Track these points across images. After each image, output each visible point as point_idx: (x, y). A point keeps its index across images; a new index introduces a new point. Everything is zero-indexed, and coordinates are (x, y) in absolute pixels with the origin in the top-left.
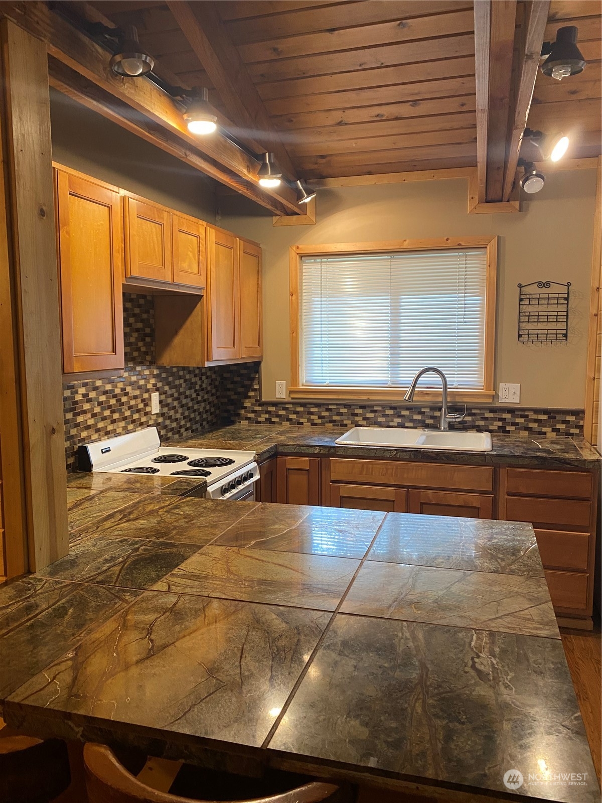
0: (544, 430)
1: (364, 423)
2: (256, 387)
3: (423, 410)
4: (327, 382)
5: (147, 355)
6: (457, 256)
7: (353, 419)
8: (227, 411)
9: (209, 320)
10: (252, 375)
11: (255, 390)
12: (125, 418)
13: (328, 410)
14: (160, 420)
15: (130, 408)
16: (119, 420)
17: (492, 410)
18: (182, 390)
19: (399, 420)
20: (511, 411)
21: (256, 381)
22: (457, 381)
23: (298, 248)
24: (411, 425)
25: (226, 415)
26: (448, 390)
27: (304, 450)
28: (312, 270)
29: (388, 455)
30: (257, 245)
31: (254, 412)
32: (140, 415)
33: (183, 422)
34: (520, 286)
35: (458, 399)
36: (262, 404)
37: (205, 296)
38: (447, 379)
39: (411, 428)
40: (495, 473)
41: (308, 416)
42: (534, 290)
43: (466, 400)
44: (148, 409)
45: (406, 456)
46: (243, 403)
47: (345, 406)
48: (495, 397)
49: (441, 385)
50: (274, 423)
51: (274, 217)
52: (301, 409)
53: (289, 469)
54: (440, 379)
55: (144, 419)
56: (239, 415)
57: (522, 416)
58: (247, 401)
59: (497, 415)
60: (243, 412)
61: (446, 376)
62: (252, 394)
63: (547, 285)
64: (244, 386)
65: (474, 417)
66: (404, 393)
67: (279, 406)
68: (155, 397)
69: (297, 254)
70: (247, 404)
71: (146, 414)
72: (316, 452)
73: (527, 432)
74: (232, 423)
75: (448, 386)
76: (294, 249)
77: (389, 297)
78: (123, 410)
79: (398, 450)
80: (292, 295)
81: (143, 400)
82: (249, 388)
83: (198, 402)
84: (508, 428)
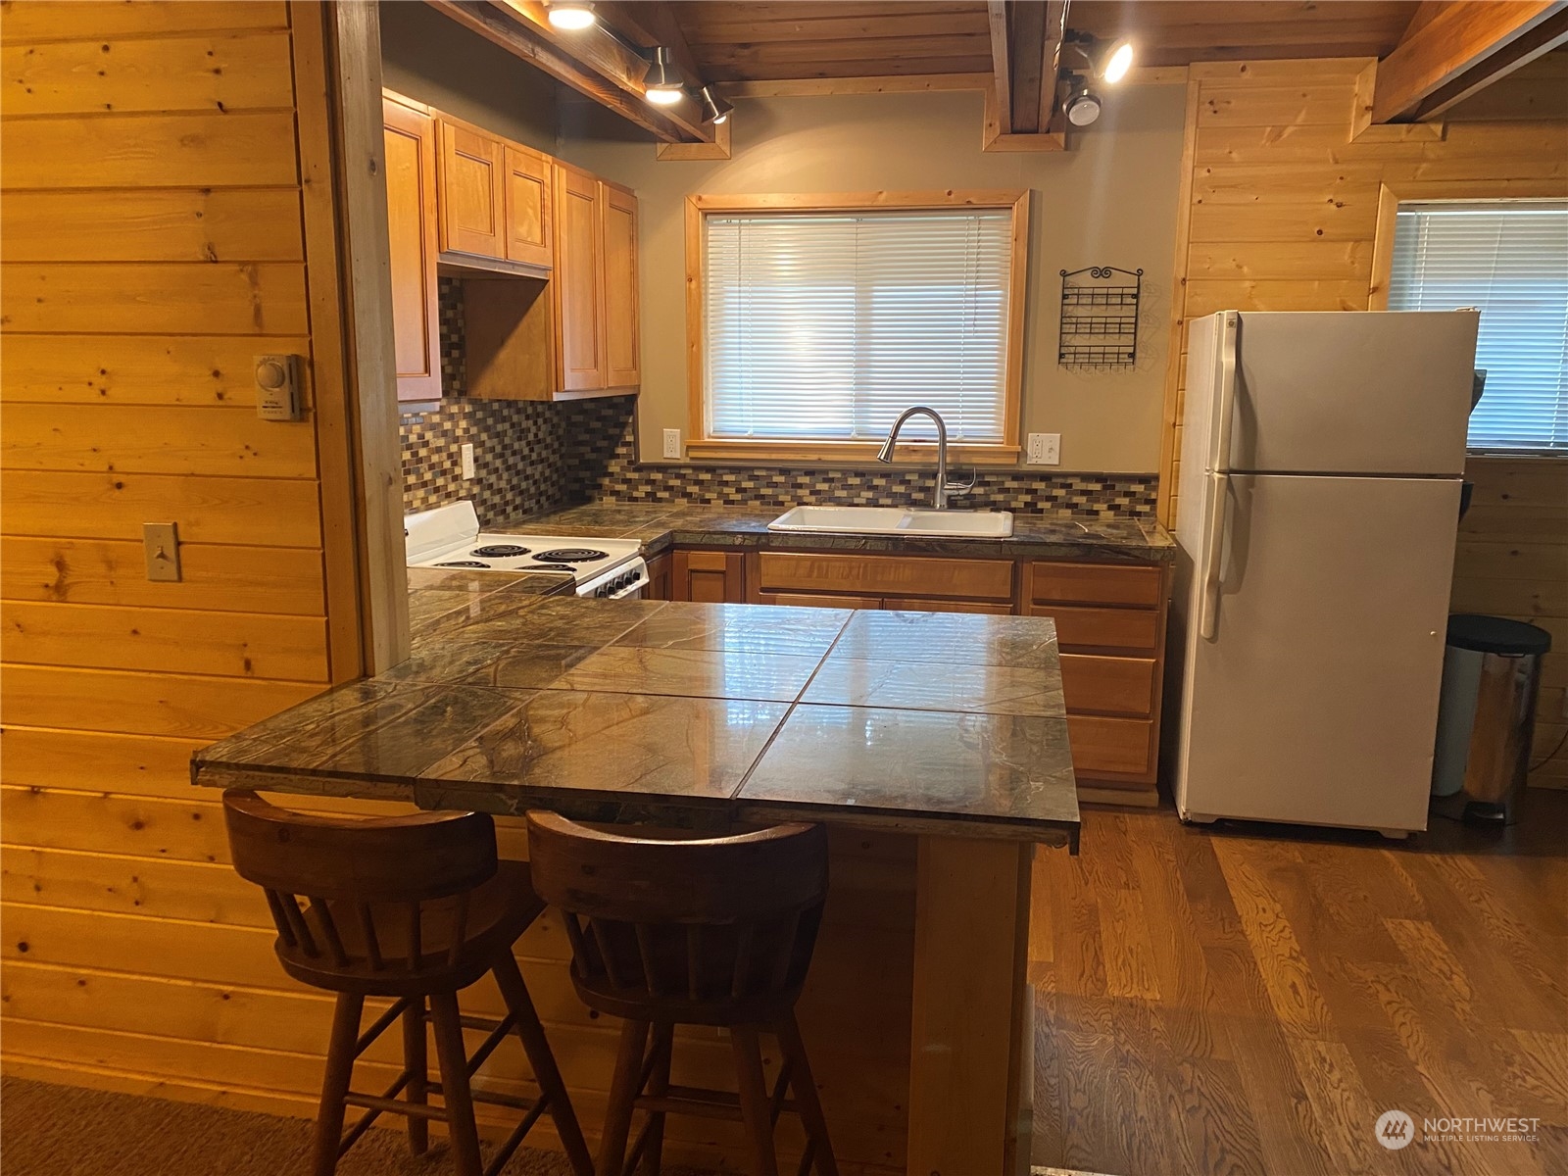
0: (1096, 507)
1: (813, 499)
2: (630, 438)
3: (907, 478)
4: (750, 432)
5: (455, 380)
6: (965, 221)
7: (793, 494)
8: (578, 480)
9: (557, 322)
10: (622, 419)
11: (628, 444)
12: (425, 484)
13: (752, 478)
14: (476, 490)
15: (432, 467)
17: (1016, 477)
18: (507, 441)
19: (870, 495)
20: (1046, 477)
21: (629, 429)
22: (962, 430)
23: (700, 199)
24: (889, 501)
25: (576, 486)
26: (948, 444)
27: (718, 539)
28: (722, 238)
29: (852, 545)
30: (629, 192)
31: (626, 481)
32: (446, 479)
33: (509, 496)
34: (1064, 274)
35: (963, 459)
36: (640, 469)
37: (551, 282)
38: (947, 427)
39: (888, 506)
40: (1016, 572)
41: (718, 489)
42: (1086, 281)
43: (976, 460)
44: (457, 471)
45: (881, 546)
46: (606, 467)
47: (783, 472)
48: (1021, 455)
49: (935, 436)
50: (660, 500)
51: (658, 145)
52: (707, 477)
53: (692, 571)
54: (936, 427)
55: (451, 487)
56: (600, 486)
57: (1063, 486)
58: (613, 462)
59: (1025, 485)
60: (606, 481)
61: (944, 421)
62: (621, 450)
63: (1104, 272)
64: (610, 438)
65: (987, 488)
66: (878, 449)
67: (669, 471)
68: (468, 451)
69: (699, 209)
70: (614, 467)
71: (455, 478)
72: (737, 542)
73: (1070, 511)
75: (948, 439)
76: (694, 200)
77: (853, 288)
78: (422, 471)
79: (868, 537)
80: (690, 280)
81: (450, 456)
82: (617, 440)
83: (532, 463)
84: (1040, 505)
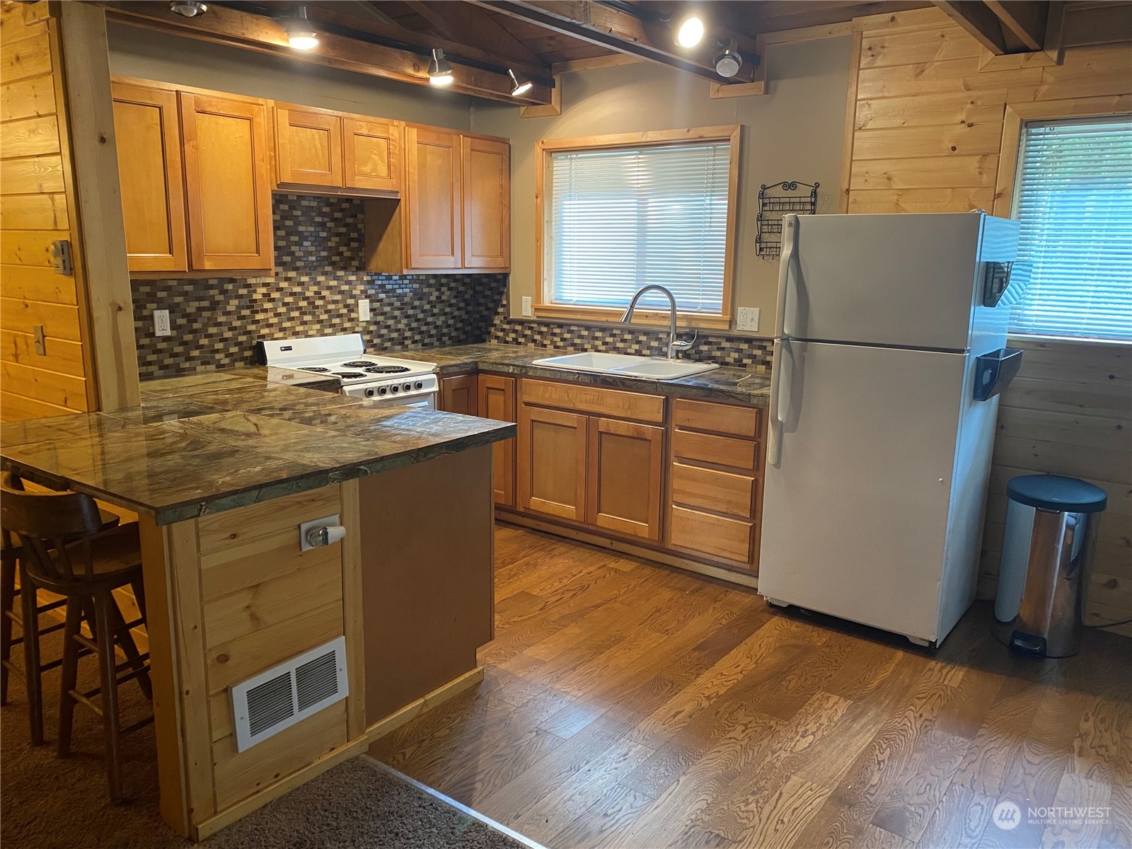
2: (505, 302)
3: (660, 336)
4: (575, 299)
5: (354, 260)
6: (705, 150)
8: (480, 328)
9: (408, 225)
10: (501, 289)
11: (503, 306)
12: (320, 322)
14: (372, 328)
15: (327, 312)
16: (311, 322)
17: (729, 339)
18: (406, 299)
19: (637, 347)
21: (504, 296)
22: (702, 303)
23: (543, 143)
24: (648, 352)
25: (478, 332)
27: (500, 368)
29: (571, 378)
31: (503, 330)
32: (342, 320)
33: (408, 334)
34: (764, 187)
35: (694, 324)
36: (509, 322)
37: (402, 202)
38: (676, 300)
40: (667, 403)
42: (778, 192)
43: (702, 325)
44: (353, 315)
46: (493, 321)
47: (588, 328)
48: (732, 322)
49: (668, 306)
50: (520, 343)
52: (544, 329)
53: (489, 388)
54: (668, 300)
55: (347, 325)
56: (489, 333)
57: (760, 348)
58: (496, 317)
59: (735, 345)
60: (493, 330)
61: (674, 296)
62: (501, 310)
63: (791, 186)
64: (494, 301)
65: (710, 346)
67: (525, 324)
68: (364, 305)
69: (543, 150)
70: (497, 322)
71: (351, 320)
72: (511, 371)
74: (484, 341)
75: (677, 309)
76: (540, 143)
77: (635, 201)
78: (317, 313)
79: (580, 373)
80: (537, 197)
81: (346, 306)
82: (498, 303)
83: (434, 315)
